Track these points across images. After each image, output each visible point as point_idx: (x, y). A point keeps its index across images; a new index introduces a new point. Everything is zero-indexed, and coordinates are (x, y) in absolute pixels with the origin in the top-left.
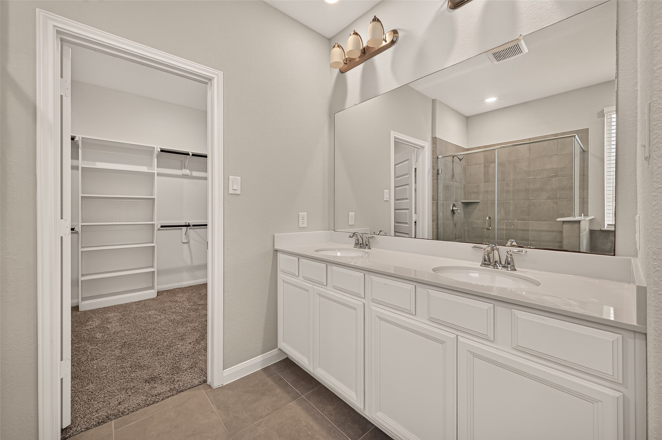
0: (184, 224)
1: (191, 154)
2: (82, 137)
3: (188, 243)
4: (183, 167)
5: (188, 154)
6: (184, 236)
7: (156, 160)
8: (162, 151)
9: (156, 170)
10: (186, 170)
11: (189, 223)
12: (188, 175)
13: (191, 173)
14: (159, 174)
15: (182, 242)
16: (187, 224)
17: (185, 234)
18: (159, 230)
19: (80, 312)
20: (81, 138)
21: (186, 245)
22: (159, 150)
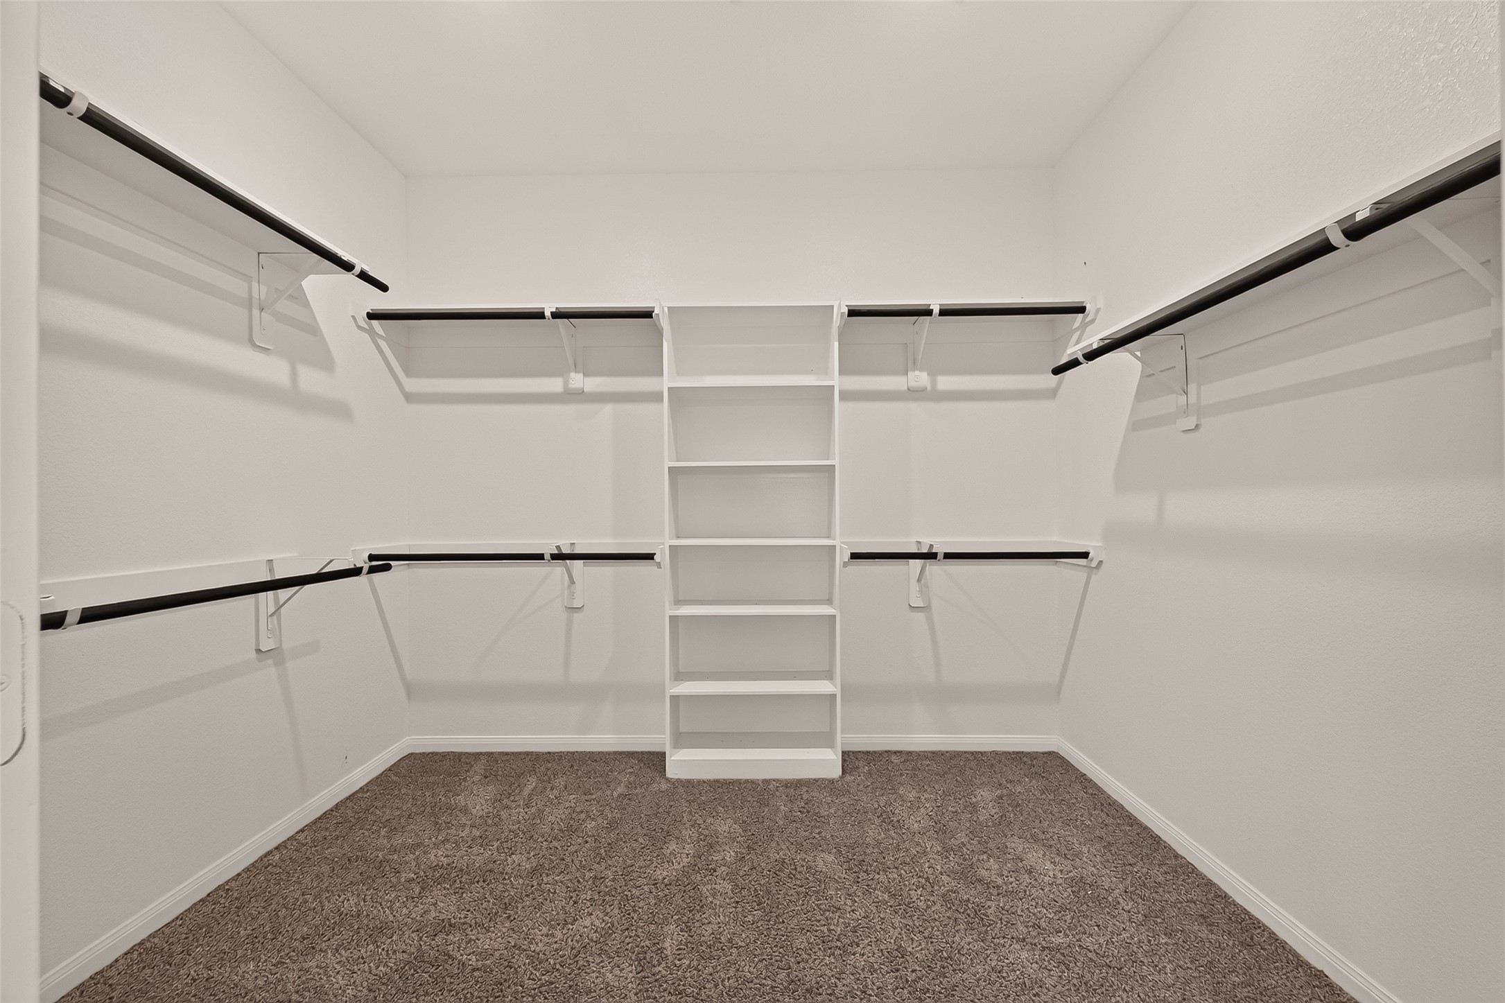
0: (914, 550)
1: (936, 310)
2: (668, 308)
3: (925, 609)
4: (910, 365)
5: (929, 313)
6: (914, 587)
7: (836, 344)
8: (853, 313)
9: (835, 380)
10: (917, 373)
11: (931, 546)
12: (923, 390)
13: (934, 383)
14: (846, 396)
15: (910, 605)
16: (925, 550)
17: (919, 580)
18: (845, 565)
19: (668, 780)
20: (666, 309)
21: (921, 616)
22: (846, 310)
